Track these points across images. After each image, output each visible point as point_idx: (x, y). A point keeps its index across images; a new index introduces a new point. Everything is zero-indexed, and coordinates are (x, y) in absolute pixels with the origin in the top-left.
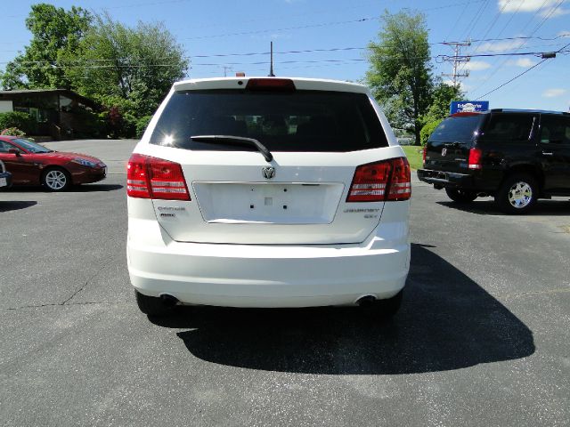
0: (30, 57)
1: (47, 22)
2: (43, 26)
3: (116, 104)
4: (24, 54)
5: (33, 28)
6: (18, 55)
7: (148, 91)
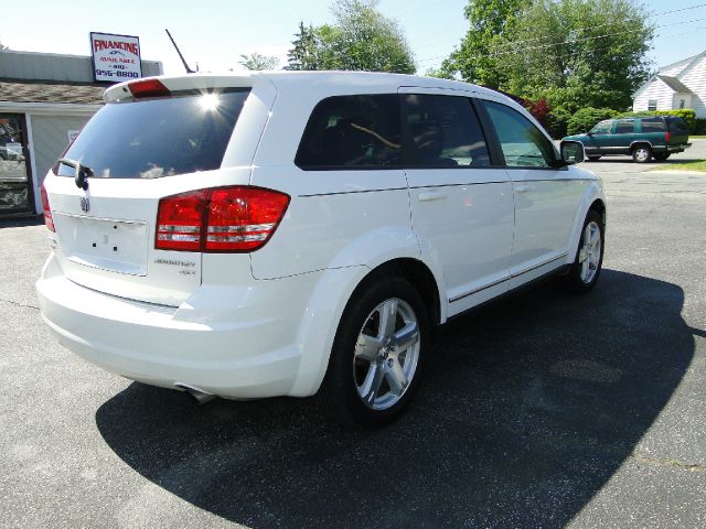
0: (464, 49)
1: (485, 6)
2: (481, 13)
3: (549, 97)
4: (459, 48)
5: (471, 17)
6: (453, 50)
7: (592, 75)
